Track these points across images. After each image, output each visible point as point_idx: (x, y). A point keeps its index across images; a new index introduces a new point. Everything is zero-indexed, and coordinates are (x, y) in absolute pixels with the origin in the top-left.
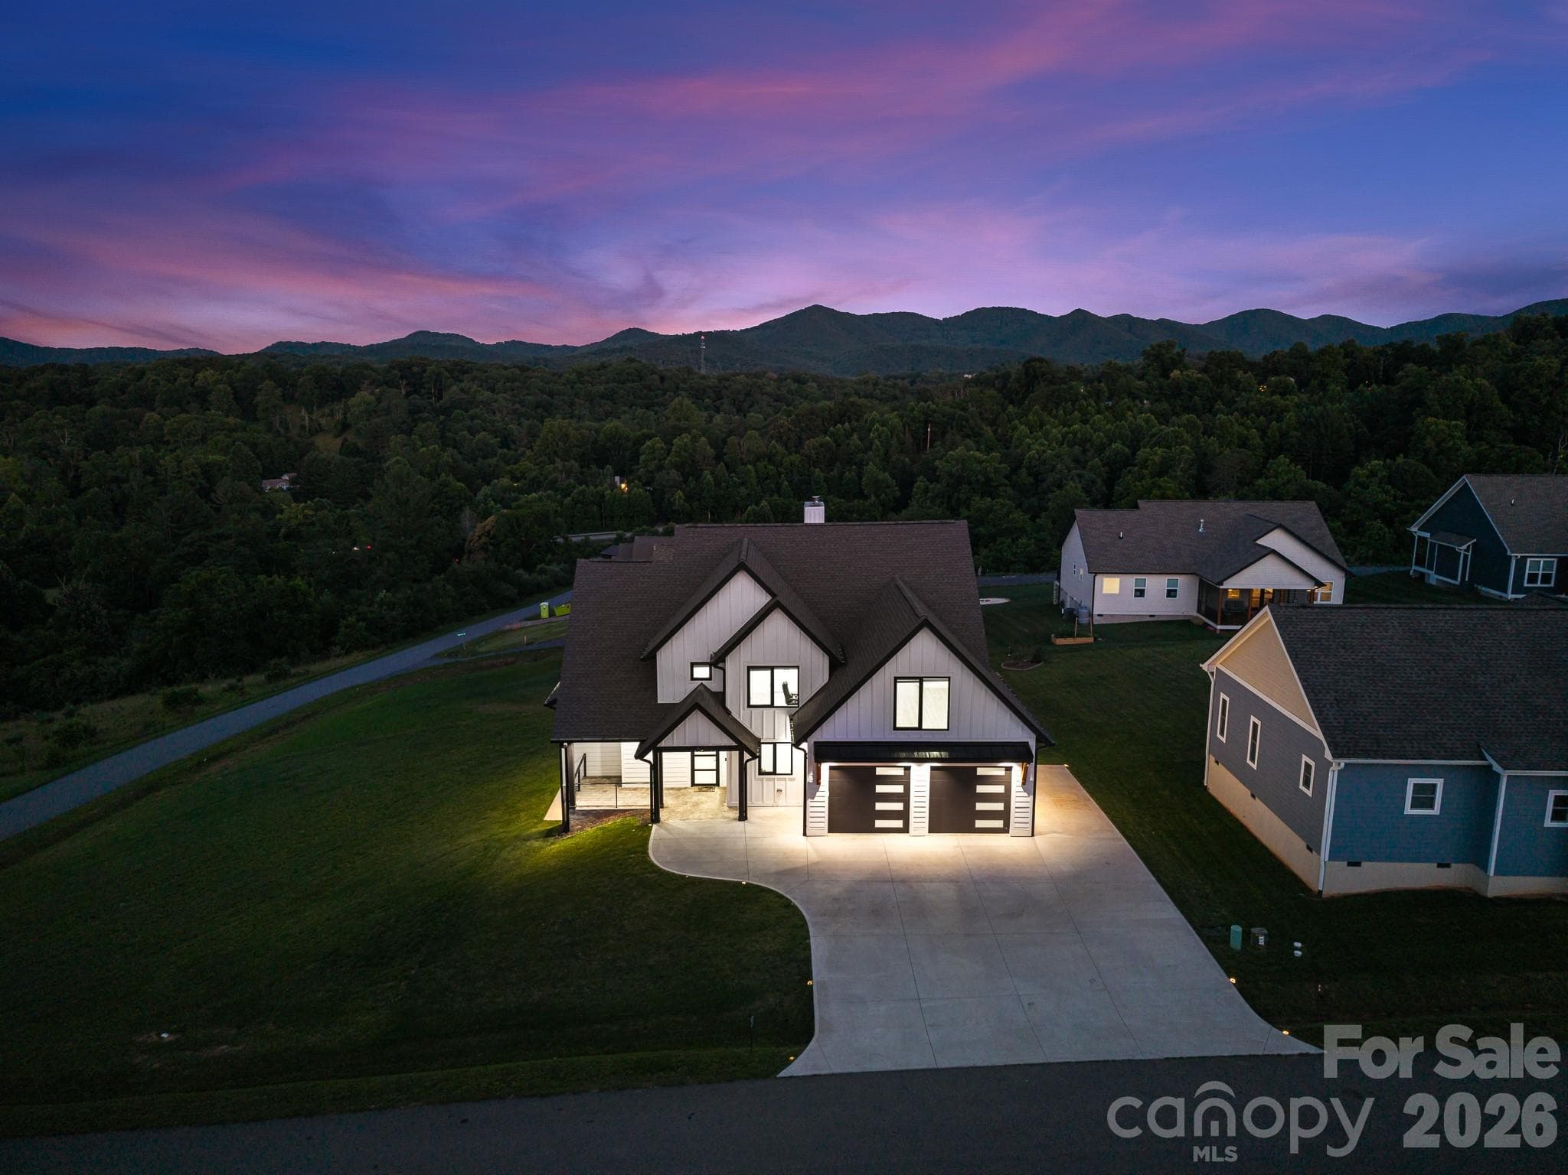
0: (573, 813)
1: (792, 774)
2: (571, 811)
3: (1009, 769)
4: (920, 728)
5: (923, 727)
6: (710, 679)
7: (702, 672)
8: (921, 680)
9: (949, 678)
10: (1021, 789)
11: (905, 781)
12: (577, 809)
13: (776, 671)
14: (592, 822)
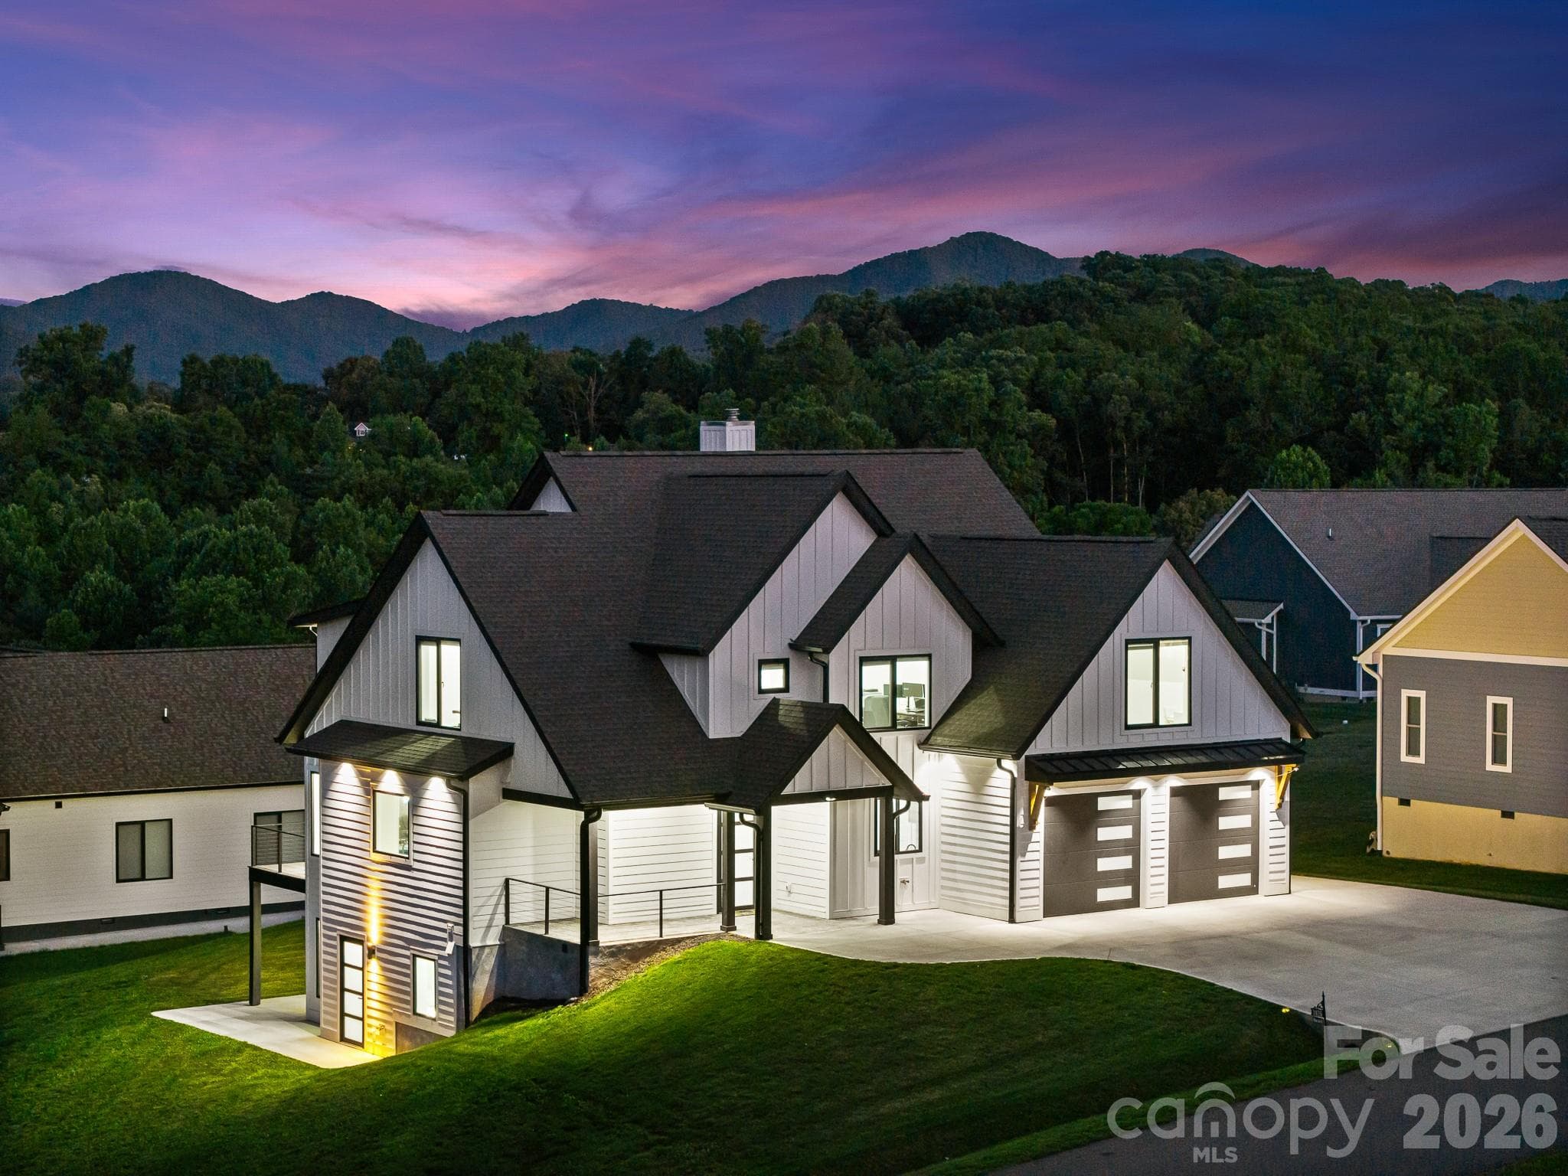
0: (596, 954)
1: (920, 850)
2: (591, 949)
3: (1256, 785)
4: (1156, 724)
5: (1161, 723)
6: (786, 689)
7: (773, 678)
8: (1155, 643)
9: (1190, 638)
10: (1275, 816)
11: (1133, 818)
12: (600, 945)
13: (900, 664)
14: (625, 969)
